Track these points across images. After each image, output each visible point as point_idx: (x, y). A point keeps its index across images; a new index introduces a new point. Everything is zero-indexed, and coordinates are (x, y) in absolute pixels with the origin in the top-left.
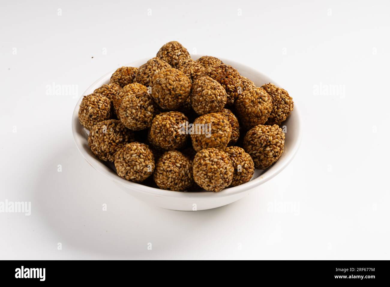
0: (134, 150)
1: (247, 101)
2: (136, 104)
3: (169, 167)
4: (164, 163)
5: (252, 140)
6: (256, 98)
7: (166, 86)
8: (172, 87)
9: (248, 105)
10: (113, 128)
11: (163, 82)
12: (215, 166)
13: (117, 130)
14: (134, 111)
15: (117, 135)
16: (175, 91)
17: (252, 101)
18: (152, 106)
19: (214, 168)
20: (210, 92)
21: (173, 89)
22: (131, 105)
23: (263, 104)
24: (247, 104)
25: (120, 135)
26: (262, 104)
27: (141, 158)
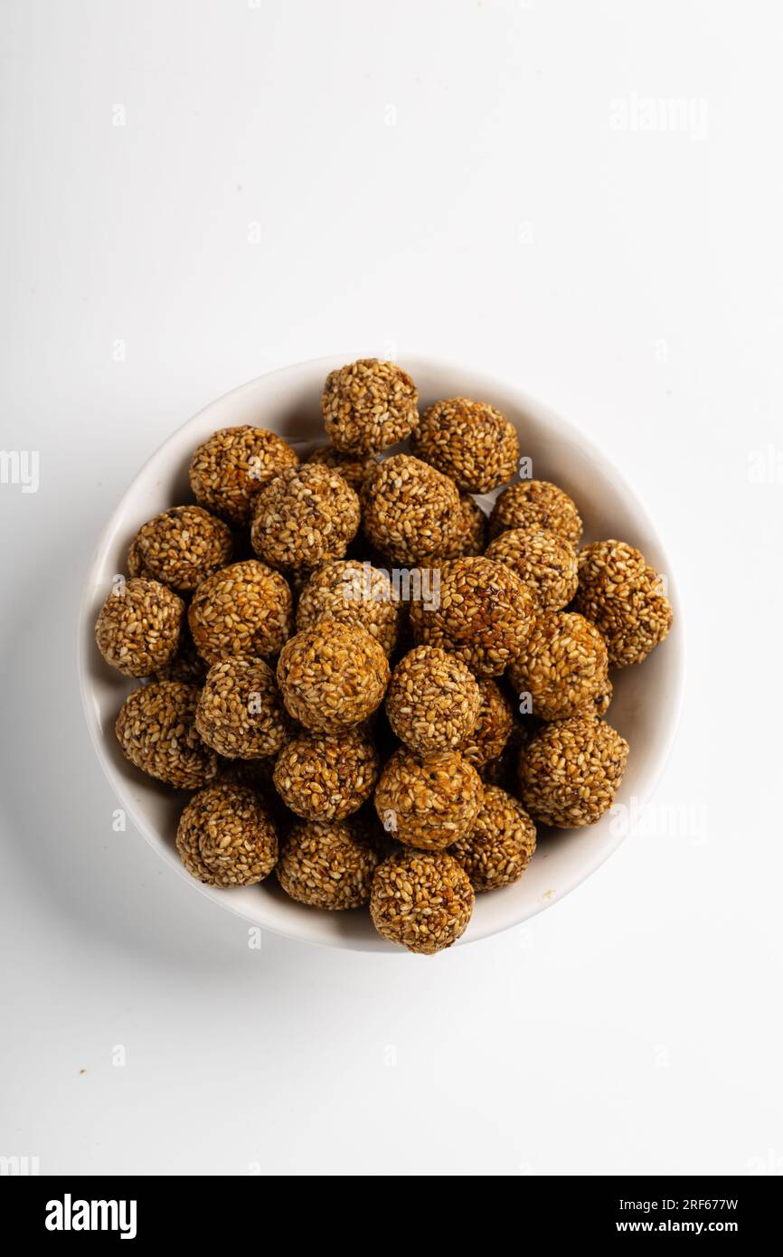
0: (226, 849)
1: (538, 680)
2: (238, 724)
3: (312, 878)
4: (300, 863)
5: (538, 785)
6: (563, 675)
7: (318, 709)
8: (334, 712)
9: (539, 692)
10: (178, 739)
11: (312, 700)
12: (424, 928)
13: (190, 744)
14: (232, 738)
15: (187, 760)
16: (340, 720)
17: (553, 682)
18: (280, 728)
19: (421, 932)
20: (432, 728)
21: (336, 716)
22: (226, 722)
23: (581, 686)
24: (539, 689)
25: (196, 760)
26: (577, 687)
27: (242, 863)
